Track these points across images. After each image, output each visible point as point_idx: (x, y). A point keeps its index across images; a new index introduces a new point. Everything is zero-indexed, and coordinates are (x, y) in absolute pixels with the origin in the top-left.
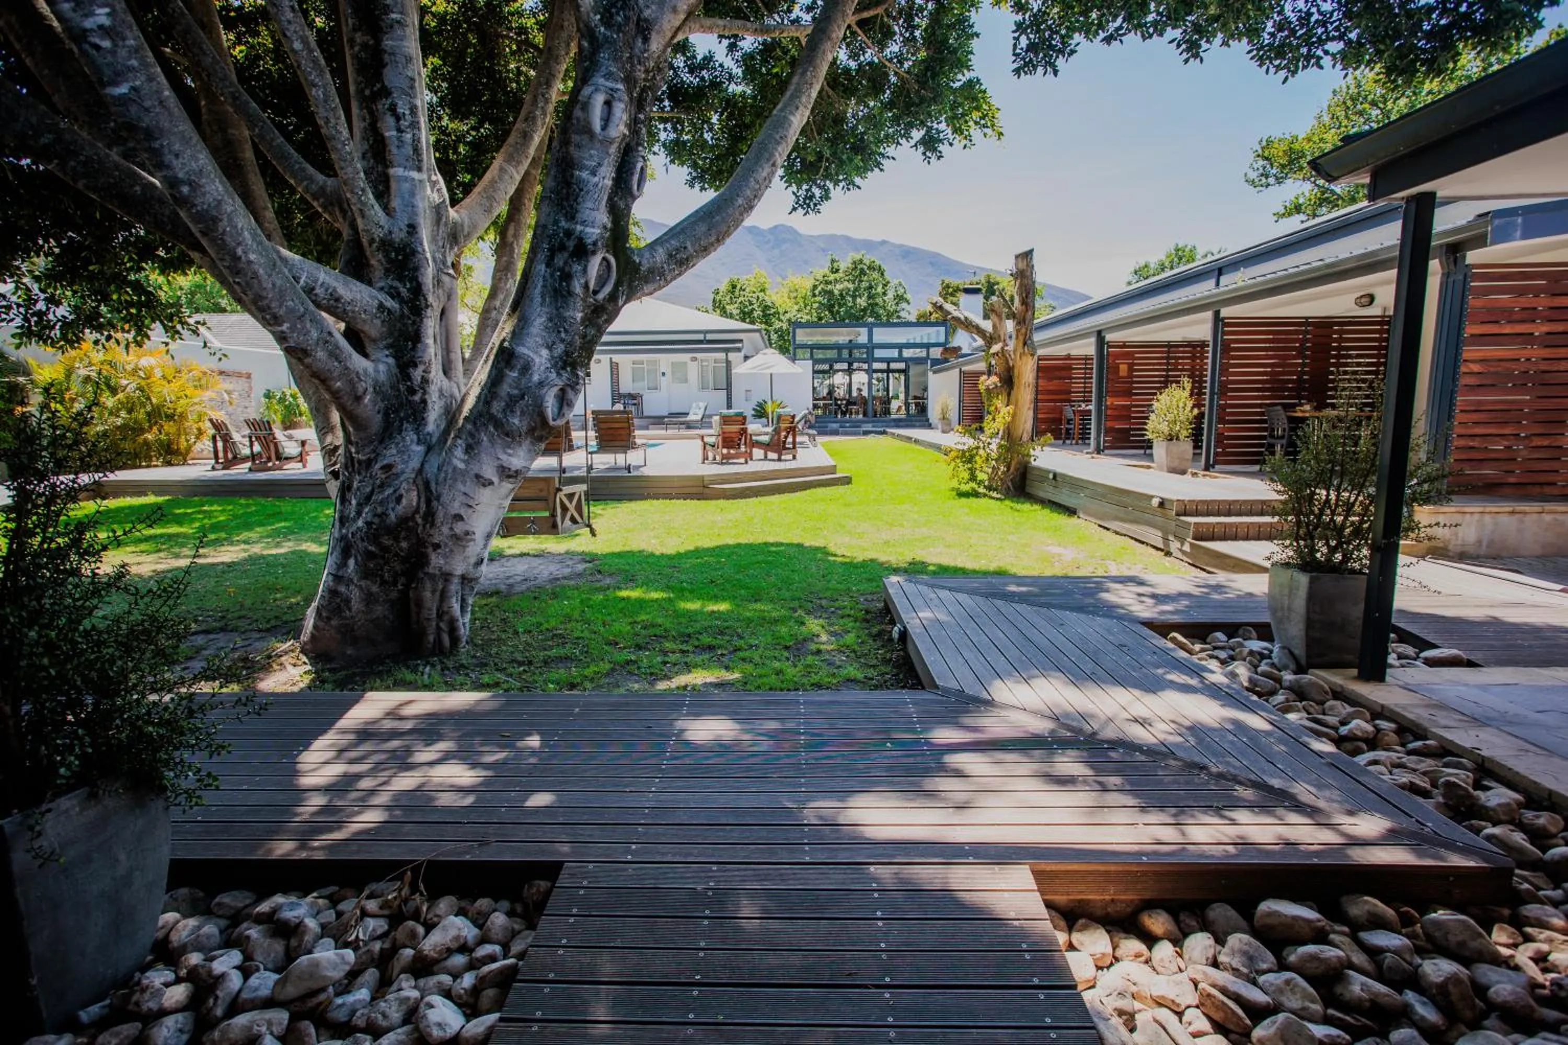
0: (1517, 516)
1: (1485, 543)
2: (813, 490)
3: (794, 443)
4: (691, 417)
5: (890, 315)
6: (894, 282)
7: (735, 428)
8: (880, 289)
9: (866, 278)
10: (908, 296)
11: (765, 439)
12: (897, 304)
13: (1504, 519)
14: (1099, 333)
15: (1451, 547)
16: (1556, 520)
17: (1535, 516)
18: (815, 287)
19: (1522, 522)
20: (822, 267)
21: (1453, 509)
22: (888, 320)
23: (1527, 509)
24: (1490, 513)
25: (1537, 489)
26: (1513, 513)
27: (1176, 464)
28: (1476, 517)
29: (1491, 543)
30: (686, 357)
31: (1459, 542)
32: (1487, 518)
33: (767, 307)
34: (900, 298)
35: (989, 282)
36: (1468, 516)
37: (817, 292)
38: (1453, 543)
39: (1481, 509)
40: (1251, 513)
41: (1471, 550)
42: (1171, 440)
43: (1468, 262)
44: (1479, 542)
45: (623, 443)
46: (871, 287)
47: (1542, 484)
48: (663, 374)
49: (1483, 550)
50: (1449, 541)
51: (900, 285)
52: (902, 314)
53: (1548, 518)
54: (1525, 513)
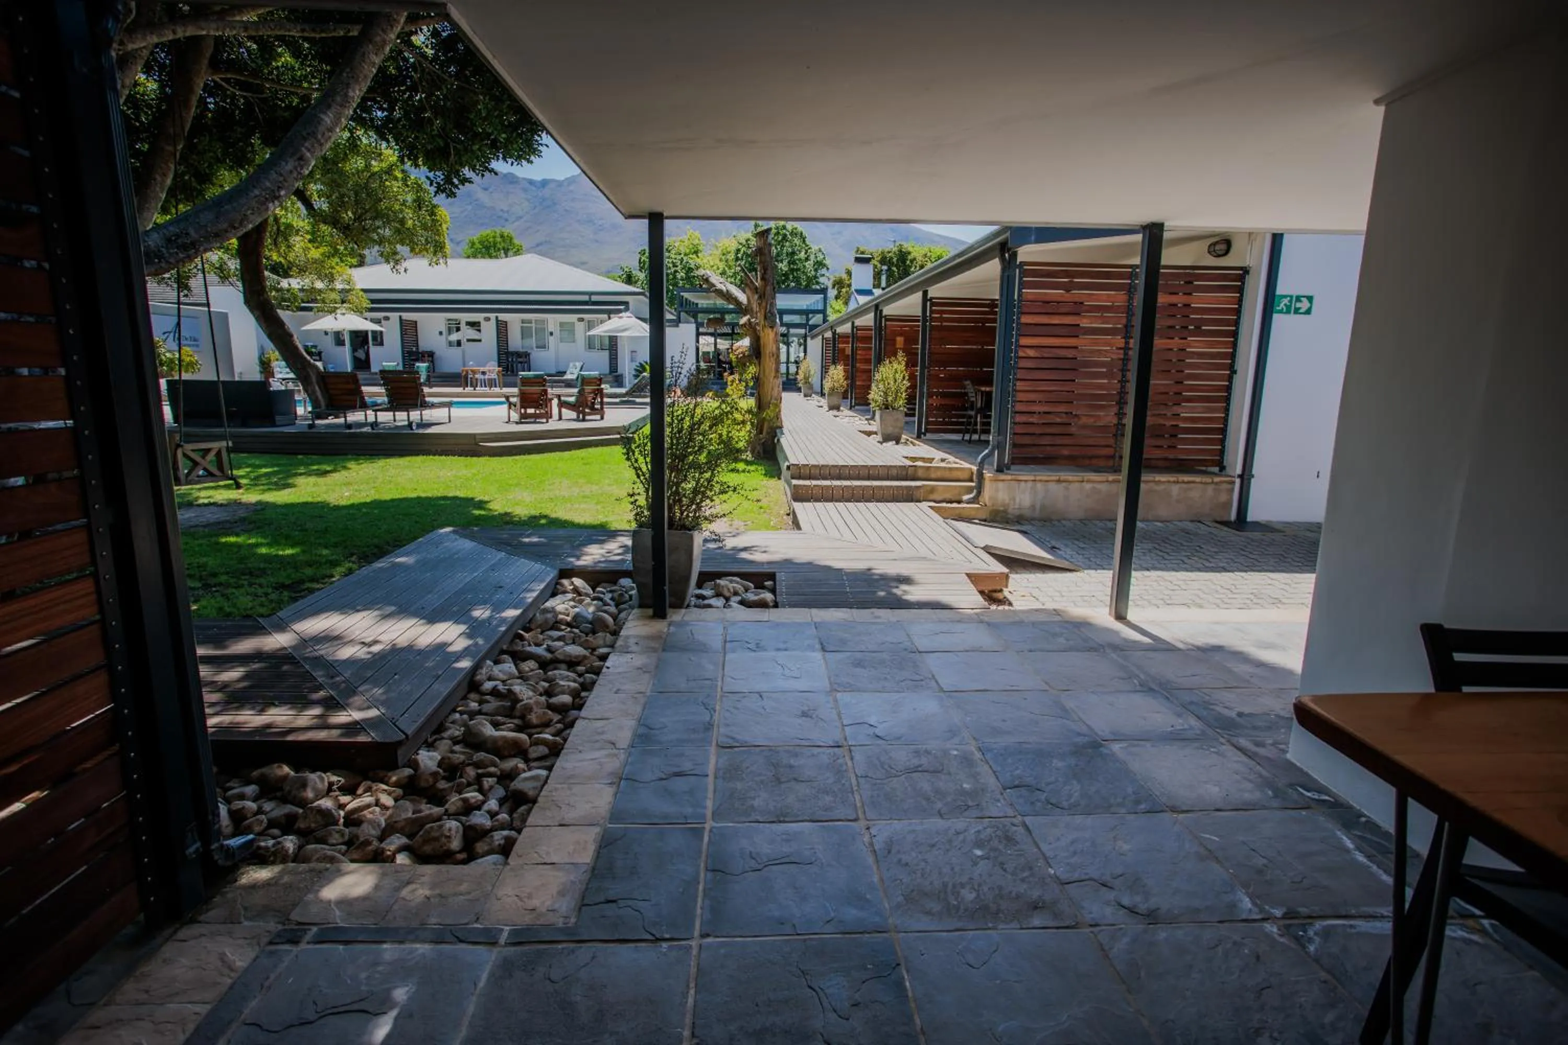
0: (1064, 484)
1: (1038, 507)
2: (590, 450)
3: (602, 403)
4: (568, 376)
5: (810, 280)
6: (815, 248)
7: (537, 389)
8: (802, 255)
9: (787, 244)
10: (827, 262)
11: (572, 399)
12: (816, 270)
13: (1053, 487)
14: (877, 306)
15: (1010, 510)
16: (1094, 488)
17: (1077, 484)
18: (738, 250)
19: (1067, 489)
20: (747, 232)
21: (1009, 477)
22: (807, 286)
23: (1070, 478)
24: (1041, 481)
25: (1087, 462)
26: (1059, 481)
27: (890, 430)
28: (1030, 484)
29: (1043, 507)
30: (573, 318)
31: (1017, 507)
32: (1039, 485)
33: (690, 270)
34: (820, 265)
35: (900, 251)
36: (1023, 484)
37: (739, 255)
38: (1012, 507)
39: (1032, 478)
40: (858, 478)
41: (1027, 513)
42: (887, 408)
43: (1020, 259)
44: (1033, 507)
45: (410, 402)
46: (793, 253)
47: (1091, 458)
48: (551, 334)
49: (1037, 514)
50: (1008, 505)
51: (820, 250)
52: (821, 280)
53: (1088, 486)
54: (1070, 482)
